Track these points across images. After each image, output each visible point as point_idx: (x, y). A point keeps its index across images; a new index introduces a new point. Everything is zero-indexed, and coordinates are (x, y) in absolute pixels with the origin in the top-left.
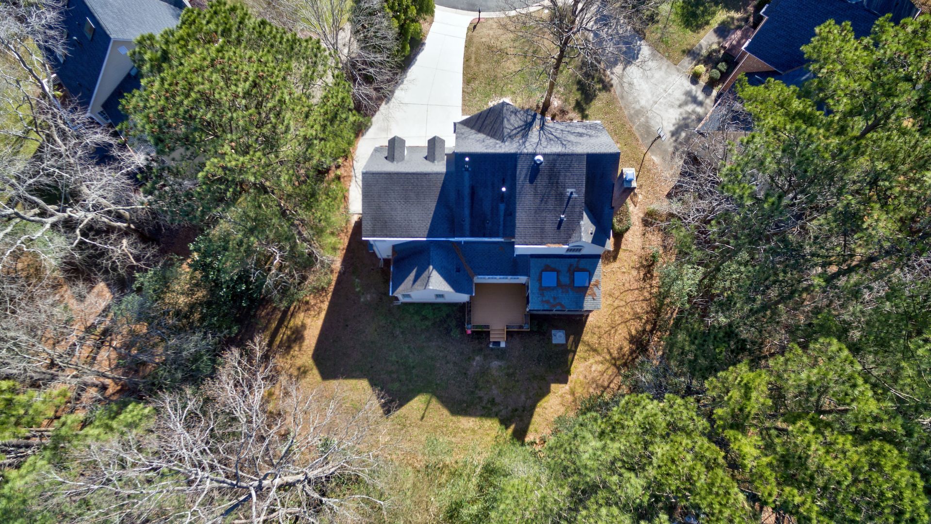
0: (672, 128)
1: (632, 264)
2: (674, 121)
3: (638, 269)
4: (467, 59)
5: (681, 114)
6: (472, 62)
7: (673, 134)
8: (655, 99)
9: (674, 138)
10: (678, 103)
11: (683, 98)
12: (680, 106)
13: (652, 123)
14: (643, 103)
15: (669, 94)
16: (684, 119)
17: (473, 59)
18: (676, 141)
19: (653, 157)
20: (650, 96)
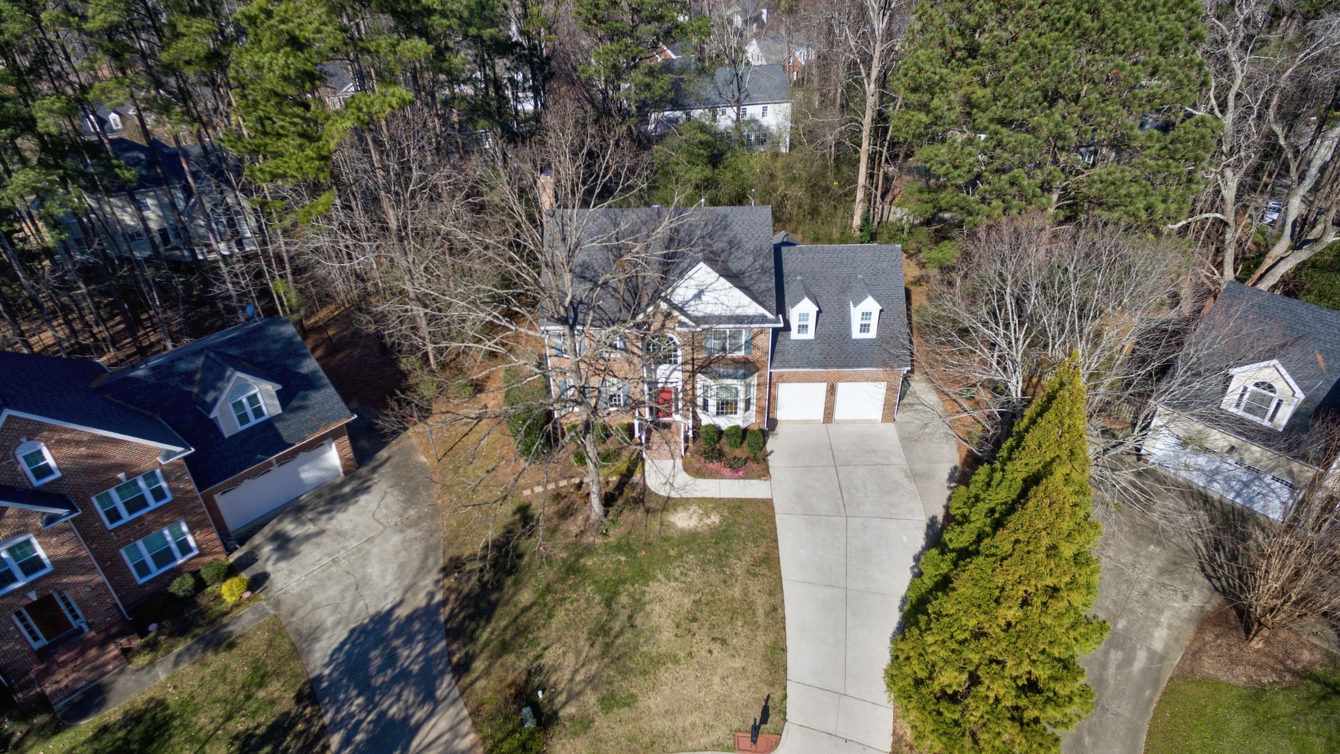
0: (363, 499)
2: (352, 509)
4: (776, 612)
5: (331, 519)
6: (761, 602)
8: (367, 546)
10: (324, 539)
11: (305, 549)
12: (320, 533)
13: (396, 508)
14: (396, 539)
15: (329, 555)
16: (329, 511)
17: (760, 612)
20: (375, 550)
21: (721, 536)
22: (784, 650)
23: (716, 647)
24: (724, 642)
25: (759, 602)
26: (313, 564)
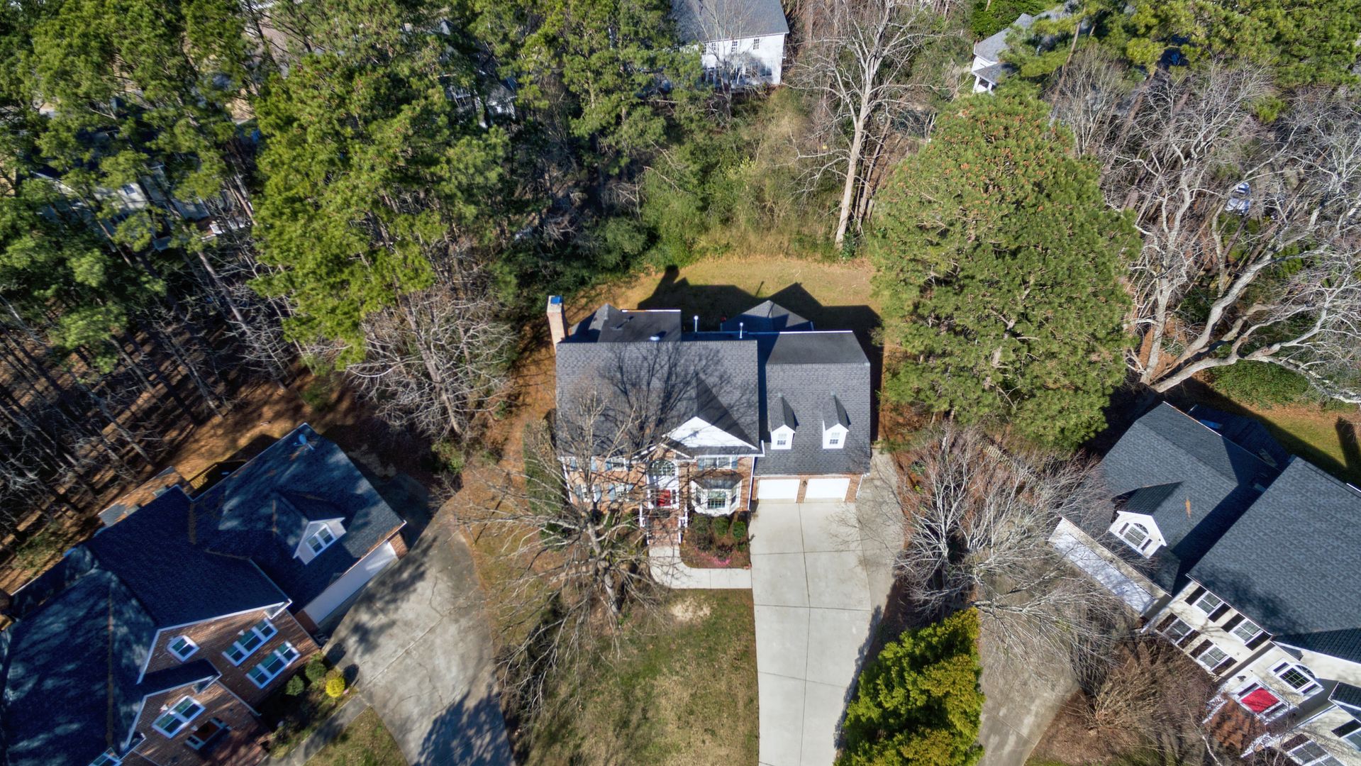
0: (420, 585)
13: (448, 595)
14: (453, 629)
16: (394, 601)
18: (422, 564)
21: (711, 628)
22: (757, 737)
23: (707, 737)
24: (713, 733)
25: (740, 695)
26: (391, 656)
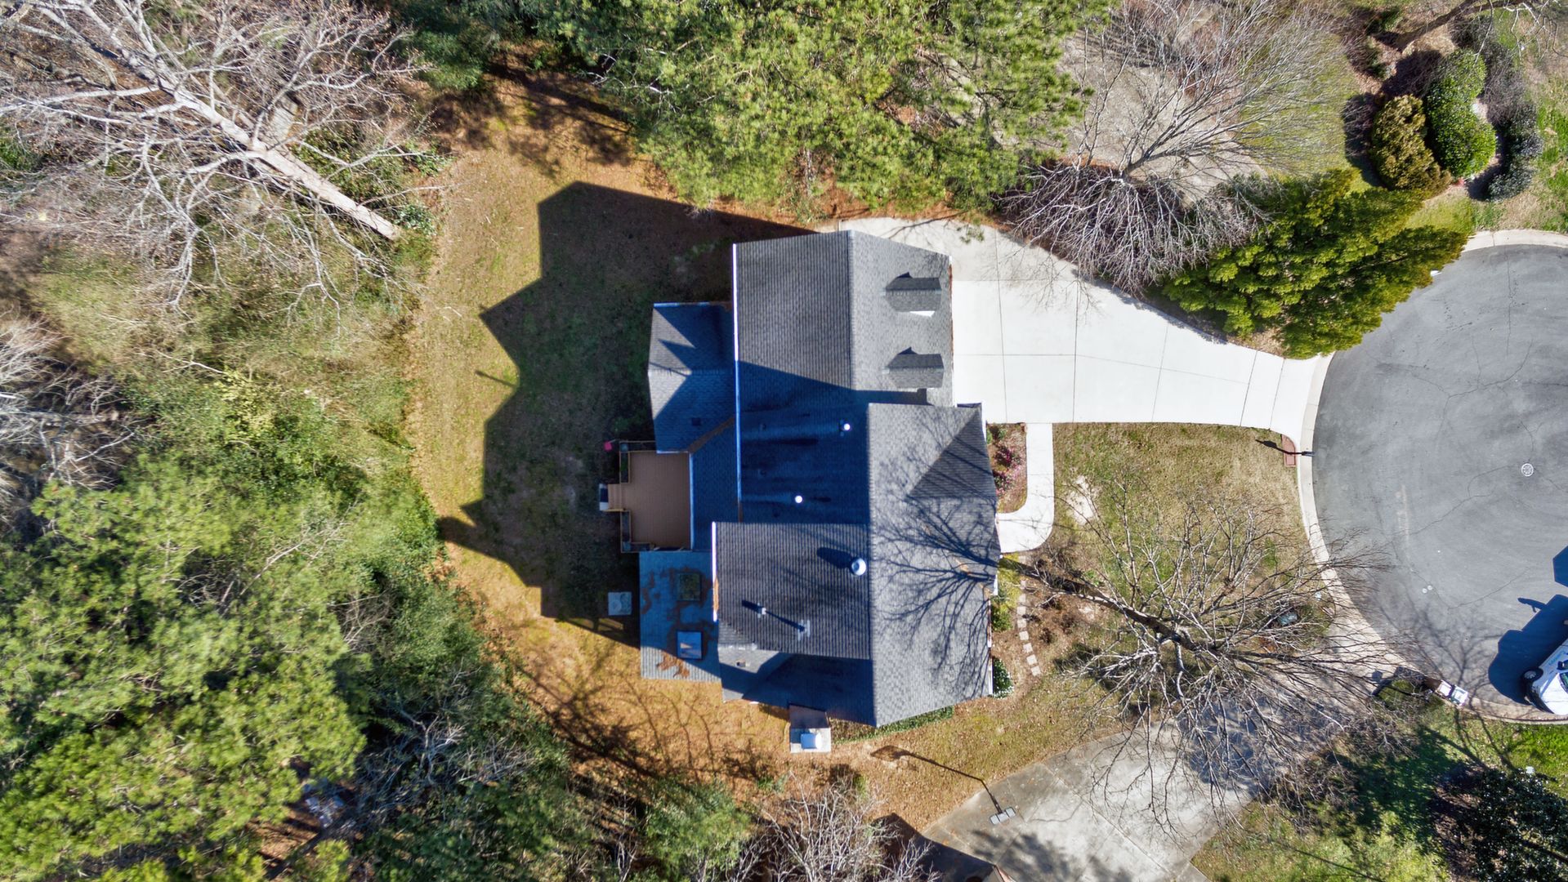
0: (1042, 839)
1: (757, 740)
2: (1058, 844)
3: (748, 750)
4: (1186, 430)
5: (1074, 859)
7: (1030, 842)
8: (1109, 809)
9: (1020, 840)
10: (1101, 856)
11: (1114, 868)
12: (1093, 860)
17: (1187, 442)
18: (1015, 843)
19: (977, 796)
22: (1219, 427)
25: (1179, 443)
